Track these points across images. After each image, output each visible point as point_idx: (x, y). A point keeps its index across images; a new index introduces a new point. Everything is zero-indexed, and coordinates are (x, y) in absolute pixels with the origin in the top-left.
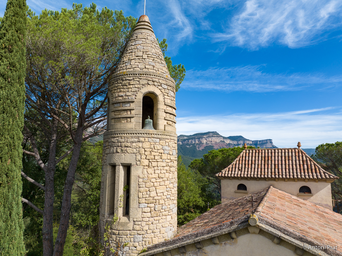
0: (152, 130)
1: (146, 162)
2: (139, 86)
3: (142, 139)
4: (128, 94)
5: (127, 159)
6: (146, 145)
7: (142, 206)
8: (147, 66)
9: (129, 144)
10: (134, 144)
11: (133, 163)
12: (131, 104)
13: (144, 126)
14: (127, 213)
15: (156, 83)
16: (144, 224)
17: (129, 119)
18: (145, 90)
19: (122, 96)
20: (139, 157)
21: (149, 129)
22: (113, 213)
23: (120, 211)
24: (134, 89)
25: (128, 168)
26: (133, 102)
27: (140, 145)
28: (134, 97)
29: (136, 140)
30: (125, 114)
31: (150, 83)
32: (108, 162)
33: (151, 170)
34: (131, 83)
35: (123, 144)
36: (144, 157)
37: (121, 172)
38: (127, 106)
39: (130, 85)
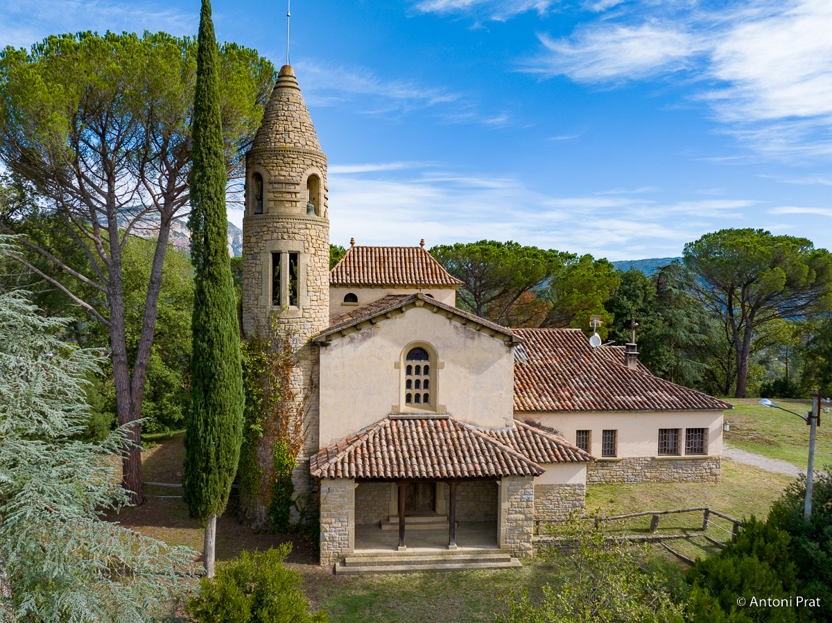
0: (317, 218)
1: (313, 251)
2: (304, 166)
3: (309, 226)
4: (292, 174)
5: (295, 246)
6: (313, 233)
7: (310, 294)
8: (308, 143)
9: (297, 231)
10: (302, 231)
11: (302, 251)
12: (297, 186)
13: (308, 211)
14: (294, 300)
15: (318, 164)
16: (312, 311)
17: (294, 203)
18: (310, 171)
19: (285, 176)
20: (307, 245)
21: (312, 215)
22: (278, 304)
23: (286, 301)
24: (298, 170)
25: (294, 257)
26: (298, 184)
27: (308, 231)
28: (299, 178)
29: (304, 226)
30: (288, 197)
31: (314, 163)
32: (269, 249)
33: (316, 259)
34: (296, 162)
35: (290, 231)
36: (311, 245)
37: (285, 261)
38: (292, 188)
39: (293, 163)
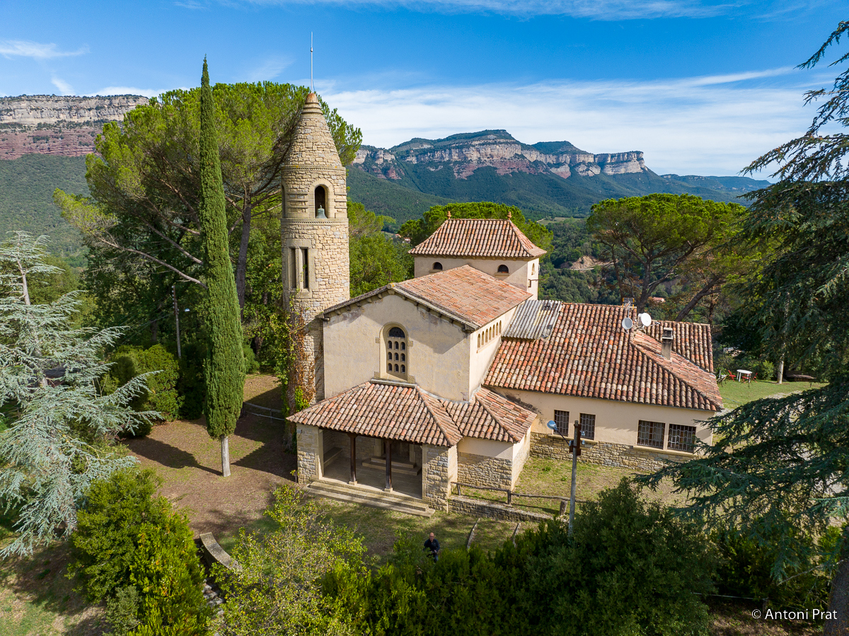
0: (325, 219)
1: (320, 246)
2: (311, 180)
3: (316, 227)
4: (301, 186)
5: (305, 243)
6: (320, 232)
7: (318, 280)
8: (317, 159)
9: (305, 232)
10: (310, 231)
11: (310, 247)
12: (305, 196)
13: (317, 214)
14: (307, 286)
15: (326, 176)
16: (320, 293)
17: (304, 210)
18: (317, 183)
19: (296, 188)
20: (314, 242)
21: (322, 218)
22: (295, 287)
23: (301, 284)
24: (306, 183)
25: (305, 251)
26: (306, 194)
27: (315, 231)
28: (307, 189)
29: (311, 228)
30: (300, 205)
31: (321, 176)
32: (288, 246)
33: (324, 252)
34: (305, 177)
35: (300, 231)
36: (318, 241)
37: (300, 254)
38: (302, 198)
39: (303, 178)
